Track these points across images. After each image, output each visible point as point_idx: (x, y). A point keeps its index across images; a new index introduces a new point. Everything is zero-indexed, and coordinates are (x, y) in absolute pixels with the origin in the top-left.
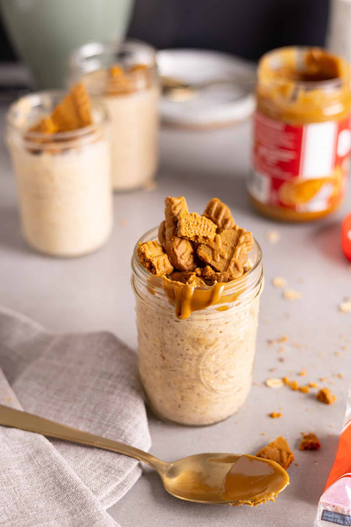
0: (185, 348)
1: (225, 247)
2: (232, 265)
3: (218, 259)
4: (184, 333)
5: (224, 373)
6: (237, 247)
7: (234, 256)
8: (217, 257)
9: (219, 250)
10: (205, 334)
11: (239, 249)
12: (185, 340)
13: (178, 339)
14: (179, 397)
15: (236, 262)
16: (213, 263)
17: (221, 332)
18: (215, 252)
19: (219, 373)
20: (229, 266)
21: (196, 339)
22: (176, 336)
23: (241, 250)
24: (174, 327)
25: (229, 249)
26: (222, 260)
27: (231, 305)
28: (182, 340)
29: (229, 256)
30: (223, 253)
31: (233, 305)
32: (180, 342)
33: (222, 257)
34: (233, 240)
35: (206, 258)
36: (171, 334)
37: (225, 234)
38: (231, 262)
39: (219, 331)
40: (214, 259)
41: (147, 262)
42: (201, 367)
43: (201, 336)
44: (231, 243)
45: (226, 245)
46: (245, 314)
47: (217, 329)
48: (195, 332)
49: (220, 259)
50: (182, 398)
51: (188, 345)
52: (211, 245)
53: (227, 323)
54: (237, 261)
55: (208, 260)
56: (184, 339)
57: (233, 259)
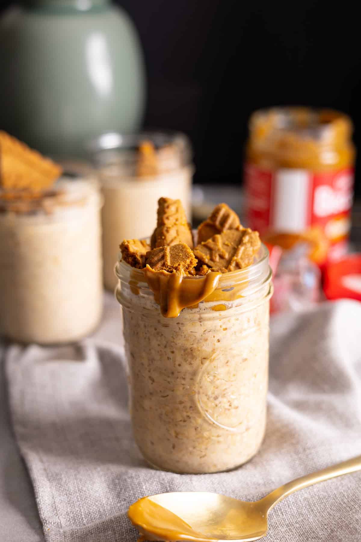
0: (177, 363)
1: (226, 247)
2: (233, 264)
3: (217, 259)
4: (173, 342)
5: (225, 400)
6: (240, 247)
7: (236, 255)
8: (216, 257)
9: (219, 250)
10: (198, 342)
11: (242, 249)
12: (176, 352)
13: (168, 350)
14: (174, 434)
15: (238, 261)
16: (211, 263)
17: (219, 341)
18: (214, 252)
19: (220, 399)
20: (230, 266)
21: (189, 350)
22: (165, 347)
23: (245, 250)
24: (162, 335)
25: (230, 249)
26: (222, 261)
27: (230, 306)
28: (173, 352)
29: (230, 255)
30: (223, 252)
31: (232, 305)
32: (171, 356)
33: (222, 257)
34: (235, 240)
35: (203, 258)
36: (159, 345)
37: (226, 235)
38: (232, 262)
39: (216, 339)
40: (212, 259)
41: (130, 256)
42: (196, 390)
43: (195, 346)
44: (232, 243)
45: (227, 245)
46: (249, 322)
47: (214, 337)
48: (187, 340)
49: (219, 260)
50: (177, 435)
51: (179, 359)
52: (209, 245)
53: (226, 329)
54: (240, 261)
55: (205, 259)
56: (174, 350)
57: (235, 258)
